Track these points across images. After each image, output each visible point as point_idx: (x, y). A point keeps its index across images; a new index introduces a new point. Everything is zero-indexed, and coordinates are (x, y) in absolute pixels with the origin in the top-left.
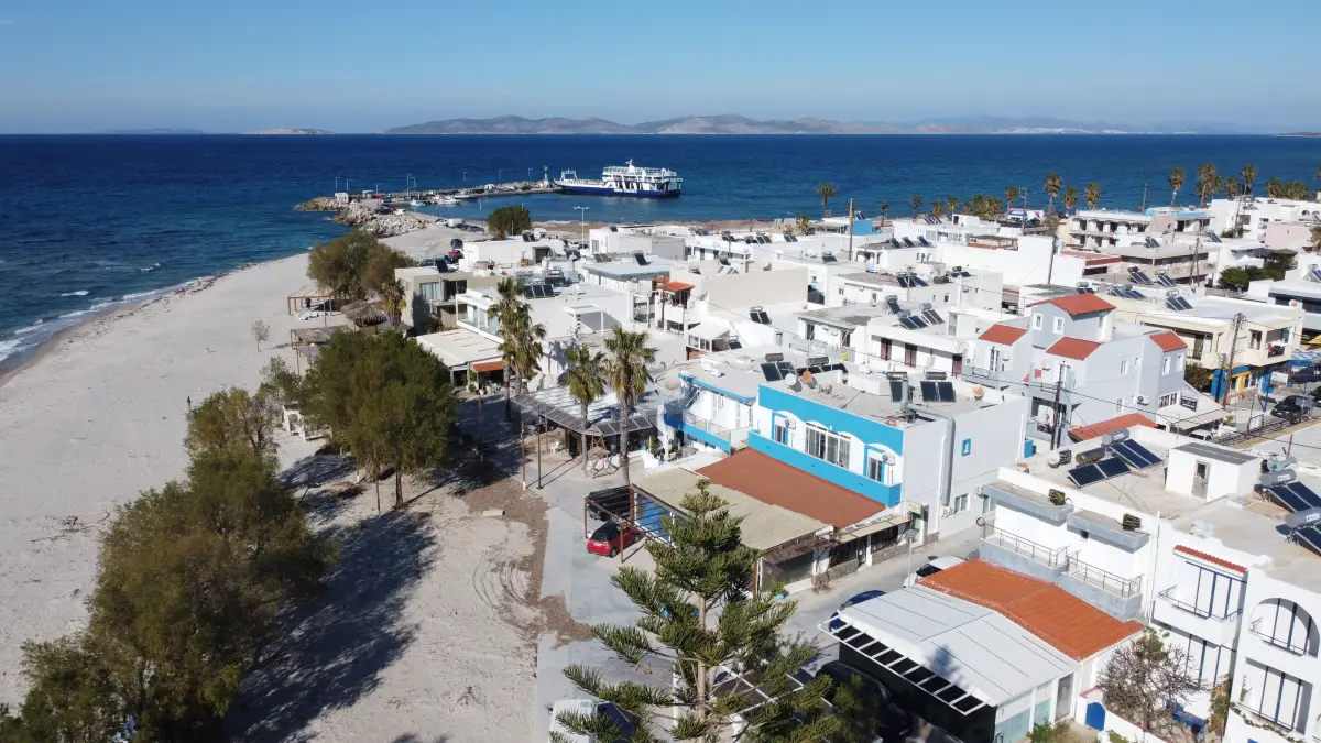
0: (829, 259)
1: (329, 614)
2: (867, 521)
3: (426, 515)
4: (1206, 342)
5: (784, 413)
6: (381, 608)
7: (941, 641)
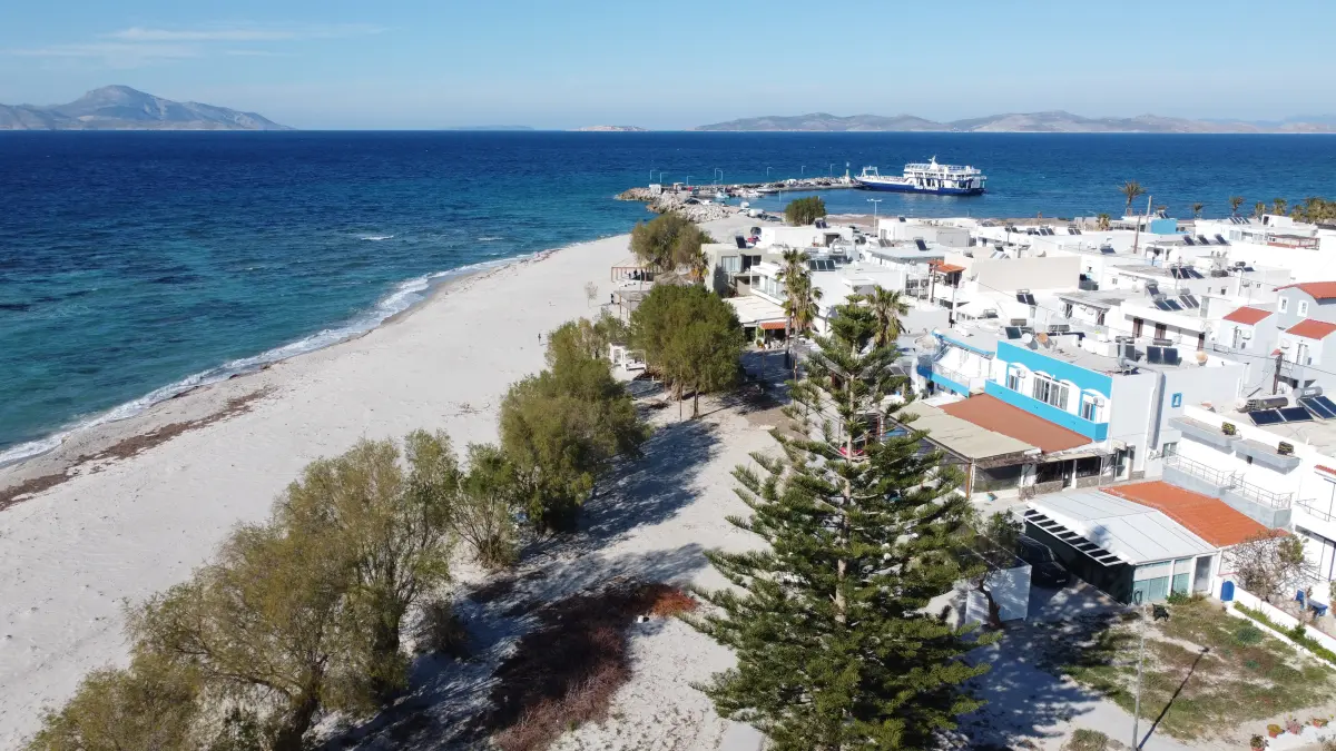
0: (1107, 251)
1: (643, 476)
2: (1073, 450)
3: (716, 425)
5: (1016, 364)
6: (679, 476)
7: (1102, 522)
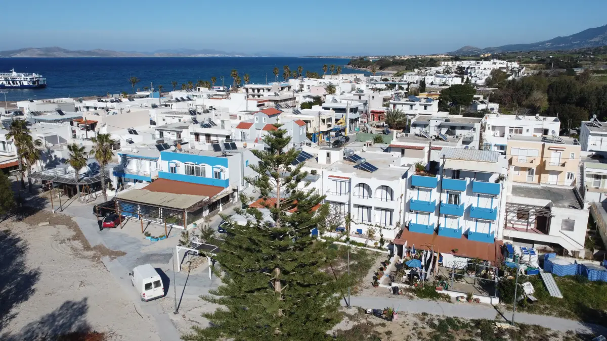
0: (154, 106)
2: (219, 194)
3: (8, 231)
4: (309, 124)
5: (174, 161)
